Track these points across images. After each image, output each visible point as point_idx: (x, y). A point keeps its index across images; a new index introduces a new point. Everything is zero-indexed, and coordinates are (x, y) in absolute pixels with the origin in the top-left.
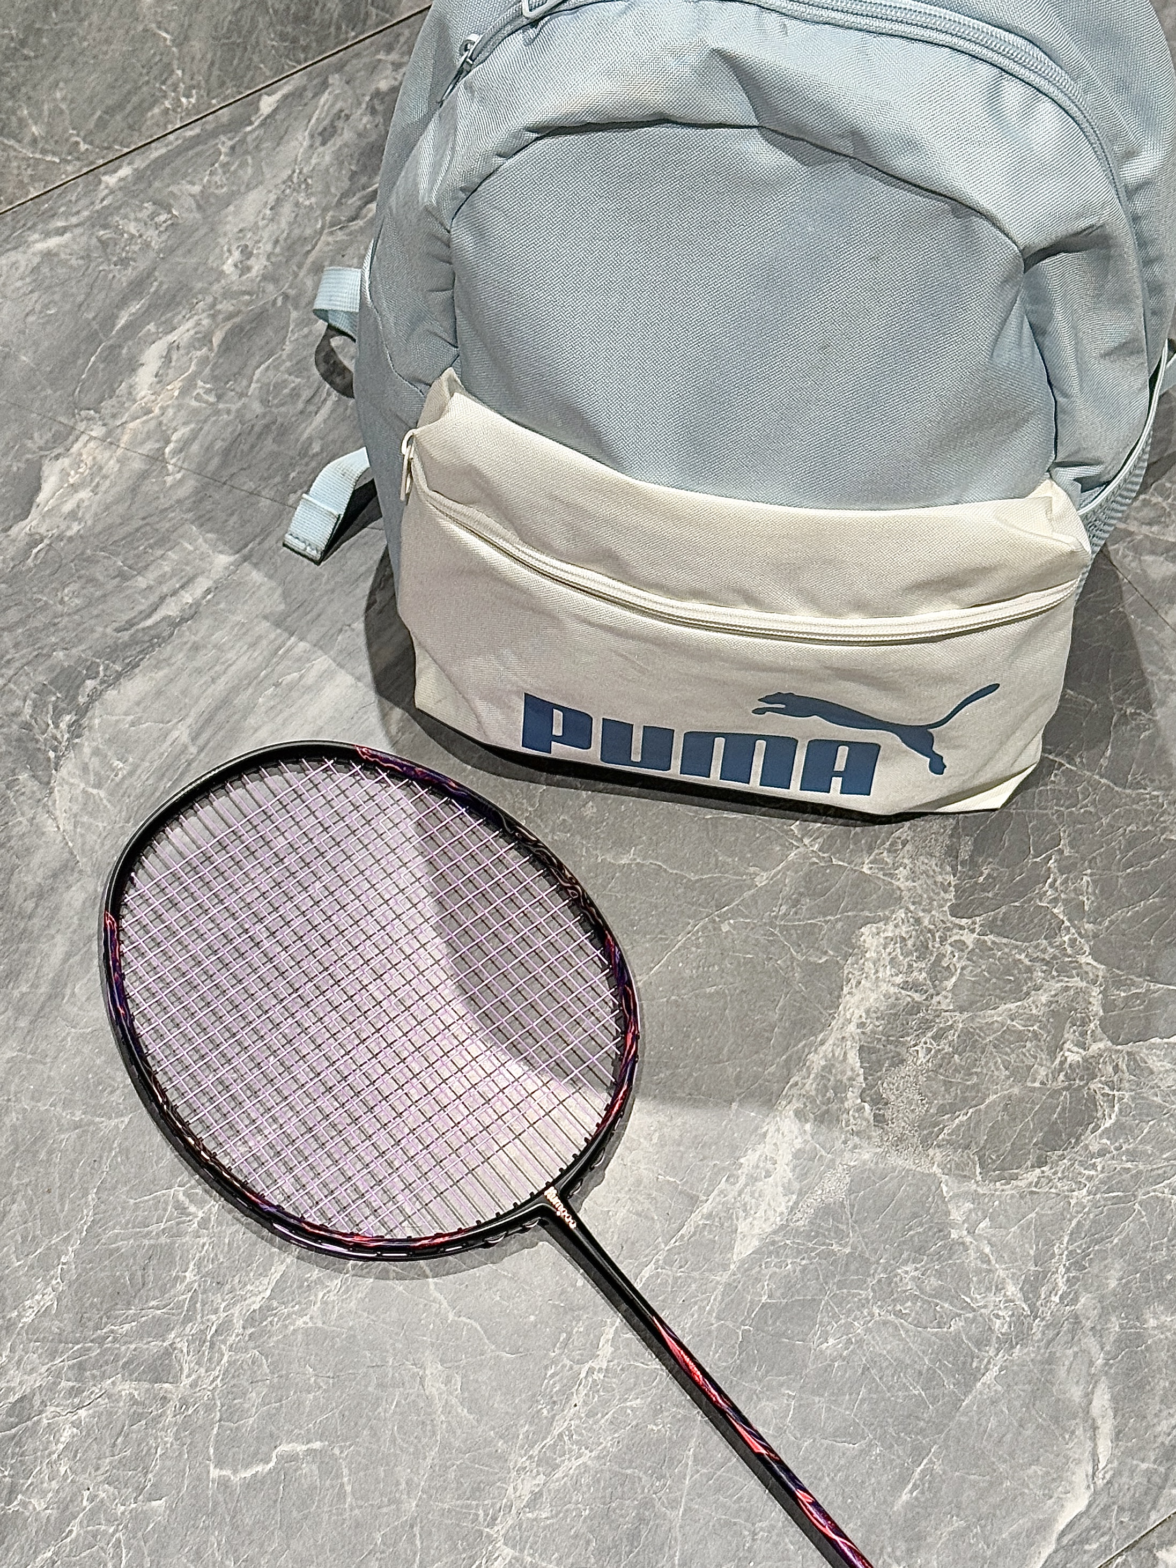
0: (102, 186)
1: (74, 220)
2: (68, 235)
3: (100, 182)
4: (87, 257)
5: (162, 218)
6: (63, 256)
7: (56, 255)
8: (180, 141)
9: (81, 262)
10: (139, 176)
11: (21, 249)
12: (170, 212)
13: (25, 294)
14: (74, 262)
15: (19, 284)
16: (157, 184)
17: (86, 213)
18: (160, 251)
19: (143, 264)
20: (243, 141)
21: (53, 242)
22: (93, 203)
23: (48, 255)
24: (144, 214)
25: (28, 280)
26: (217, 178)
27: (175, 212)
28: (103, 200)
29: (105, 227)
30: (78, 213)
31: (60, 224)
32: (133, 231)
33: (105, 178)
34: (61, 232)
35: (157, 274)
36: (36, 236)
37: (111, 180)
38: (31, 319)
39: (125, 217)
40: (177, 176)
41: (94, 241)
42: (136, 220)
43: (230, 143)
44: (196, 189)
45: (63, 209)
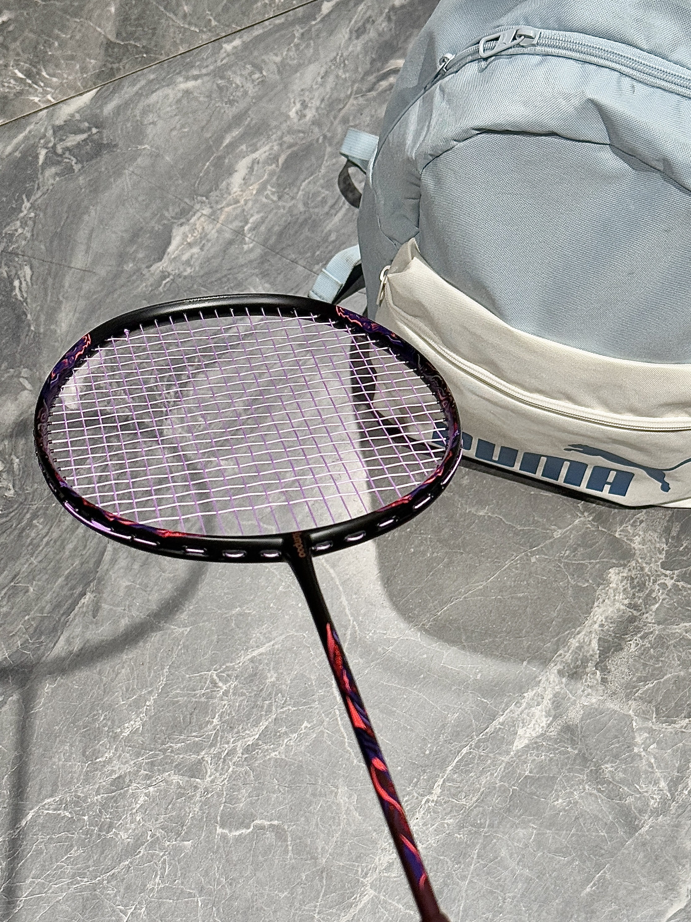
0: (223, 50)
1: (204, 71)
2: (199, 81)
3: (222, 48)
4: (209, 96)
5: (257, 76)
6: (195, 94)
7: (192, 93)
8: (272, 26)
9: (206, 100)
10: (246, 46)
11: (171, 87)
12: (261, 73)
13: (171, 117)
14: (201, 99)
15: (169, 109)
16: (256, 53)
17: (211, 67)
18: (253, 98)
19: (242, 105)
20: (310, 30)
21: (191, 84)
22: (216, 61)
23: (187, 92)
24: (245, 73)
25: (174, 107)
26: (291, 54)
27: (264, 73)
28: (222, 61)
29: (222, 78)
30: (207, 66)
31: (196, 72)
32: (238, 82)
33: (225, 46)
34: (196, 78)
35: (250, 112)
36: (181, 79)
37: (228, 47)
38: (174, 133)
39: (235, 73)
40: (267, 49)
41: (215, 86)
42: (241, 75)
43: (301, 31)
44: (278, 59)
45: (198, 63)
